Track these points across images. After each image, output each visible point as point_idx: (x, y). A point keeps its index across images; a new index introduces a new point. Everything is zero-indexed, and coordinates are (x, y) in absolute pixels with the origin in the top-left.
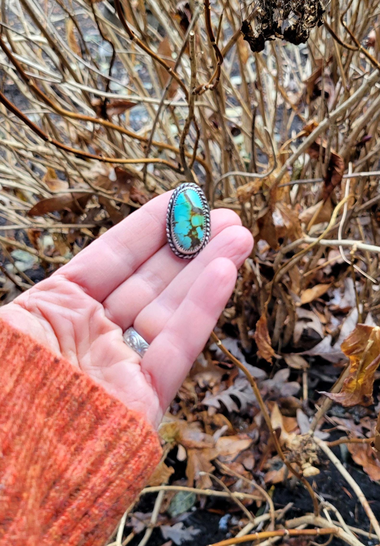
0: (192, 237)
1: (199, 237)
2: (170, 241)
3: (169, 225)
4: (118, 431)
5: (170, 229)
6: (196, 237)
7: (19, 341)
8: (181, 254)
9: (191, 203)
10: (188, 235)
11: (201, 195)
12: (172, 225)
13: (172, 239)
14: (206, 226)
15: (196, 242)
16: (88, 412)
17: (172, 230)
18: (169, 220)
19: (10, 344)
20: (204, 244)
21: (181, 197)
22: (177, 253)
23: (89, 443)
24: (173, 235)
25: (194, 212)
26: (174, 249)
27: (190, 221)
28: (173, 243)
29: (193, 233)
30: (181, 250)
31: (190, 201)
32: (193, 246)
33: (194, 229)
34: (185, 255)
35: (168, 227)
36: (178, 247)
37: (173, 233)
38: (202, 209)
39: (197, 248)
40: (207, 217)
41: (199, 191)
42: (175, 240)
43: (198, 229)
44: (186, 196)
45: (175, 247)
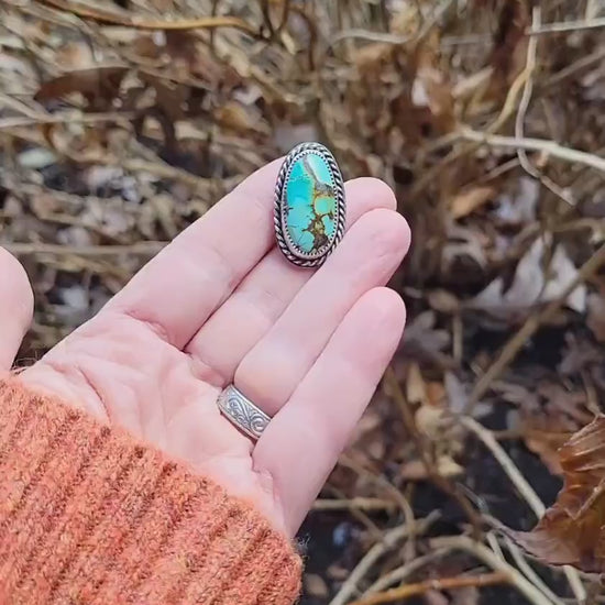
0: (315, 233)
1: (326, 233)
2: (280, 237)
3: (279, 213)
4: (207, 538)
5: (280, 219)
6: (321, 232)
7: (41, 410)
8: (298, 258)
9: (315, 177)
10: (309, 229)
11: (330, 163)
12: (283, 212)
13: (282, 235)
14: (339, 214)
15: (321, 241)
16: (159, 509)
17: (283, 221)
18: (279, 204)
19: (25, 417)
20: (334, 243)
21: (299, 167)
22: (290, 257)
23: (161, 561)
24: (284, 229)
25: (320, 190)
26: (285, 251)
27: (313, 206)
28: (284, 242)
29: (317, 226)
30: (298, 254)
31: (313, 174)
32: (316, 247)
33: (318, 219)
34: (305, 260)
35: (277, 214)
36: (293, 249)
37: (284, 225)
38: (332, 186)
39: (323, 249)
40: (340, 199)
41: (326, 156)
42: (287, 237)
43: (325, 219)
44: (306, 164)
45: (287, 249)
